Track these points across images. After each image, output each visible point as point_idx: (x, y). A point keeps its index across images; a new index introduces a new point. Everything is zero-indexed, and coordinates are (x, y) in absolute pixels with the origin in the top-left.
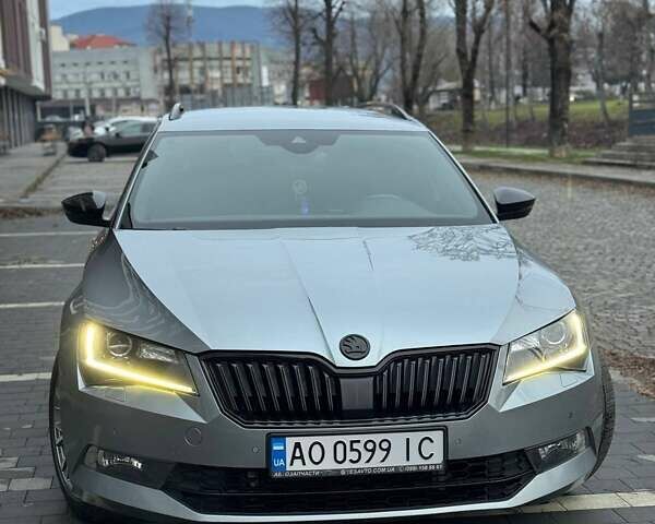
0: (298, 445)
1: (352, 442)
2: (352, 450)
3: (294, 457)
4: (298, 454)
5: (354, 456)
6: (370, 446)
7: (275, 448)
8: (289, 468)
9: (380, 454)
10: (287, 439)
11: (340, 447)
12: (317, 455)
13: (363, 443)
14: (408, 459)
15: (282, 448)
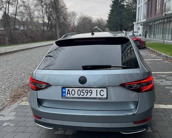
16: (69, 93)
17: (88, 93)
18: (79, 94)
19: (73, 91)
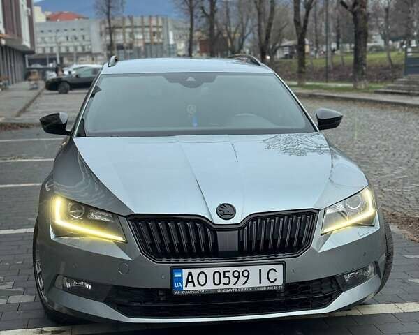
0: (190, 274)
1: (225, 272)
2: (225, 277)
3: (188, 282)
4: (190, 280)
5: (226, 281)
6: (236, 274)
7: (176, 276)
8: (184, 288)
9: (242, 280)
10: (183, 270)
11: (217, 275)
12: (202, 280)
13: (231, 273)
14: (260, 283)
15: (180, 276)
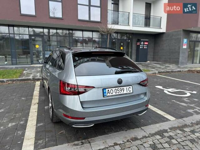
16: (109, 93)
17: (121, 90)
18: (116, 92)
19: (112, 90)
